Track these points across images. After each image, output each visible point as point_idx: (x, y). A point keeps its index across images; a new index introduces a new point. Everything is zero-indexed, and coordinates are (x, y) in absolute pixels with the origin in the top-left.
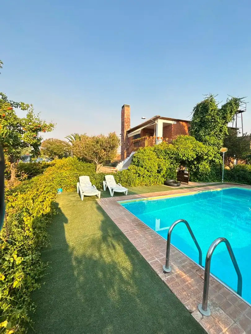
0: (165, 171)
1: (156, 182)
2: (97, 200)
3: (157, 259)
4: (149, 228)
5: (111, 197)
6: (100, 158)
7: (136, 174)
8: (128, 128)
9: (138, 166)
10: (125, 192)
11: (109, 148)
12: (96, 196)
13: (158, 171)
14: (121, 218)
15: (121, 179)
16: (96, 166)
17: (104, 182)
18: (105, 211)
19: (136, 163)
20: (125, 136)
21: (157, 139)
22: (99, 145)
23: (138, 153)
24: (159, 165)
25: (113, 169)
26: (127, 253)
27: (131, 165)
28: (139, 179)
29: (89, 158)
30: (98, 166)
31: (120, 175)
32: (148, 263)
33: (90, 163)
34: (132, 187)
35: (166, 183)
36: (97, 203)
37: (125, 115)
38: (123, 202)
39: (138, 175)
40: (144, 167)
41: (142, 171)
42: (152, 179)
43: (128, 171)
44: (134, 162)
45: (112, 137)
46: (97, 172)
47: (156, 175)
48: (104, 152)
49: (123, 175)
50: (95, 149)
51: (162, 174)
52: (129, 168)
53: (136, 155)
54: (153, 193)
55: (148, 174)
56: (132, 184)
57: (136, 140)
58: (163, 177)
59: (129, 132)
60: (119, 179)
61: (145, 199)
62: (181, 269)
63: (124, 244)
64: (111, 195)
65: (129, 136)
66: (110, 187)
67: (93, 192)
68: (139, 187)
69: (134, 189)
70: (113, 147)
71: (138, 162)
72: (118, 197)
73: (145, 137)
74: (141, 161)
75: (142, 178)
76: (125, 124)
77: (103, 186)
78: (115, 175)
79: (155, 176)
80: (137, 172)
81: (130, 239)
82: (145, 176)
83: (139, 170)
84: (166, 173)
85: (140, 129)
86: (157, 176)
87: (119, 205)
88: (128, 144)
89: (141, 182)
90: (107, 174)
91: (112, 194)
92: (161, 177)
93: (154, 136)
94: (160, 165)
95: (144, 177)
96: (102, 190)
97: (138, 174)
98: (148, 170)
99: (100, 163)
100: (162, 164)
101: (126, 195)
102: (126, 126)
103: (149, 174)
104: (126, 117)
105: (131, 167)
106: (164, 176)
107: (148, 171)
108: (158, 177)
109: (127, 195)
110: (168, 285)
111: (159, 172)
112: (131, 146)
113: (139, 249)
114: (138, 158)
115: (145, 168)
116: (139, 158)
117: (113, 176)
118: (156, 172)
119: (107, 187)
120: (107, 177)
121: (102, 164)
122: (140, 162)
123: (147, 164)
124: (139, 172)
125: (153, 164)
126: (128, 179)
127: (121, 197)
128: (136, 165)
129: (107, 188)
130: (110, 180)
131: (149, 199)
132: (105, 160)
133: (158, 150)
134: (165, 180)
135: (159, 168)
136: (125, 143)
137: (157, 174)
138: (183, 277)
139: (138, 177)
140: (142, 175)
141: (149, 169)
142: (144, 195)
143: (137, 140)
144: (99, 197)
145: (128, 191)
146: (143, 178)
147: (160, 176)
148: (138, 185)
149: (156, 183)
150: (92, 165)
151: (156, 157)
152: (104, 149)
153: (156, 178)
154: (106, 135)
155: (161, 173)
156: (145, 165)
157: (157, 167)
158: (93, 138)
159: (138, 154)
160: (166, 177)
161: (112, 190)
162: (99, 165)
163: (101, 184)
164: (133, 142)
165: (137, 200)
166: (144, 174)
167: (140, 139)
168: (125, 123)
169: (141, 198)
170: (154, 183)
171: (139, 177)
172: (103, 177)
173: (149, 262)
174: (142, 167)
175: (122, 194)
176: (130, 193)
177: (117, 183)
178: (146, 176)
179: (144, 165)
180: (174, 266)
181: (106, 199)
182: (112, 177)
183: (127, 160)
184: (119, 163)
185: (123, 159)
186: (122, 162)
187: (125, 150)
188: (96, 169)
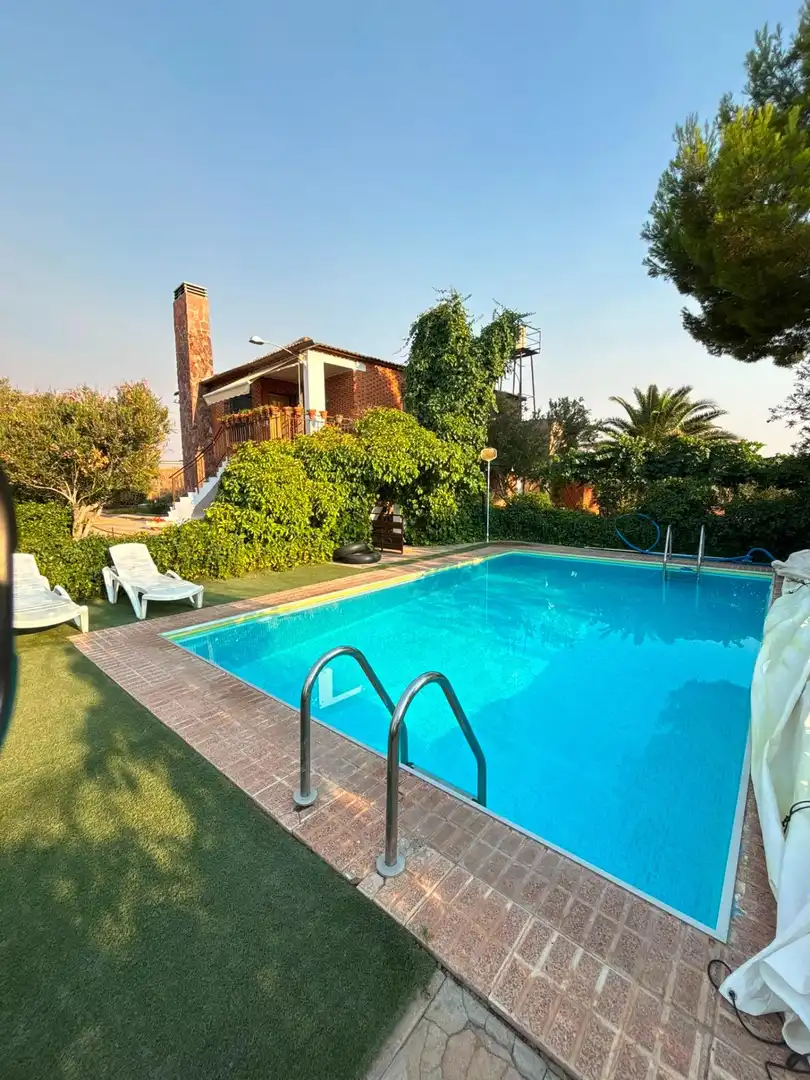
0: (334, 522)
1: (310, 555)
2: (73, 638)
3: (279, 779)
4: (266, 697)
5: (138, 620)
6: (85, 482)
7: (239, 534)
8: (205, 371)
9: (242, 505)
10: (195, 597)
11: (124, 441)
12: (71, 623)
13: (312, 519)
14: (171, 685)
15: (180, 554)
16: (71, 514)
17: (106, 572)
18: (109, 672)
19: (236, 497)
20: (195, 401)
21: (307, 417)
22: (73, 428)
23: (242, 460)
24: (316, 501)
25: (154, 524)
26: (180, 788)
27: (218, 503)
28: (248, 548)
29: (32, 484)
30: (82, 513)
31: (175, 542)
32: (252, 799)
33: (40, 500)
34: (225, 579)
35: (339, 557)
36: (71, 650)
37: (190, 322)
38: (180, 633)
39: (243, 536)
40: (264, 507)
41: (258, 523)
42: (294, 547)
43: (205, 524)
44: (228, 493)
45: (135, 401)
46: (77, 536)
47: (307, 533)
48: (102, 456)
49: (188, 541)
50: (55, 446)
51: (328, 529)
52: (209, 515)
53: (236, 470)
54: (296, 590)
55: (279, 532)
56: (222, 568)
57: (236, 415)
58: (331, 539)
59: (209, 386)
60: (169, 554)
61: (267, 611)
62: (346, 786)
63: (172, 763)
64: (138, 615)
65: (209, 402)
66: (133, 587)
67: (51, 614)
68: (249, 576)
69: (228, 584)
70: (139, 440)
71: (241, 492)
72: (168, 618)
73: (267, 407)
74: (252, 489)
75: (258, 546)
76: (194, 358)
77: (103, 586)
78: (150, 542)
79: (305, 535)
80: (239, 525)
81: (195, 745)
82: (270, 538)
83: (247, 519)
84: (339, 524)
85: (248, 380)
86: (313, 537)
87: (165, 645)
88: (211, 431)
89: (257, 561)
90: (121, 541)
91: (141, 610)
92: (324, 538)
93: (299, 408)
94: (318, 499)
95: (266, 541)
96: (99, 601)
97: (246, 532)
98: (279, 518)
99: (90, 501)
100: (324, 498)
101: (200, 606)
102: (196, 365)
103: (284, 530)
104: (192, 328)
105: (215, 510)
106: (332, 534)
107: (278, 521)
108: (315, 539)
109: (204, 606)
110: (304, 838)
111: (316, 522)
112: (221, 439)
113: (225, 767)
114: (240, 478)
115: (269, 513)
116: (246, 479)
117: (144, 546)
118: (308, 522)
119: (121, 589)
120: (115, 551)
121: (96, 505)
122: (248, 492)
123: (276, 497)
124: (247, 527)
125: (295, 499)
126: (207, 551)
127: (178, 616)
128: (237, 504)
129: (122, 593)
130: (130, 563)
131: (282, 610)
132: (110, 488)
133: (309, 452)
134: (338, 546)
135: (315, 510)
136: (195, 428)
137: (311, 529)
138: (347, 806)
139: (245, 542)
140: (260, 538)
141: (281, 514)
142: (262, 600)
143: (240, 418)
144: (85, 627)
145: (205, 595)
146: (264, 546)
147: (321, 535)
148: (247, 571)
149: (310, 558)
150: (50, 509)
151: (303, 475)
152: (104, 450)
153: (307, 544)
154: (108, 393)
155: (324, 526)
156: (268, 501)
157: (308, 508)
158: (47, 399)
159: (241, 465)
160: (341, 539)
161: (140, 595)
162: (86, 509)
163: (94, 581)
164: (224, 423)
165: (240, 619)
166: (265, 532)
167: (250, 412)
168: (191, 352)
169: (251, 610)
170: (303, 559)
171: (248, 544)
172: (102, 553)
173: (254, 796)
174: (258, 509)
175: (183, 606)
176: (211, 600)
177: (162, 570)
178: (274, 537)
179: (263, 501)
180: (330, 783)
181: (118, 631)
182: (141, 551)
183: (208, 487)
184: (178, 500)
185: (192, 484)
186: (190, 494)
187: (199, 453)
188: (70, 526)
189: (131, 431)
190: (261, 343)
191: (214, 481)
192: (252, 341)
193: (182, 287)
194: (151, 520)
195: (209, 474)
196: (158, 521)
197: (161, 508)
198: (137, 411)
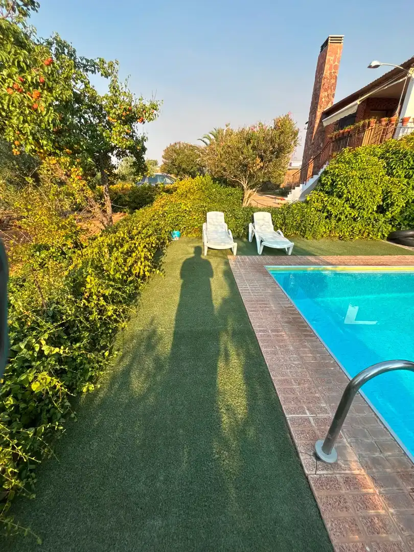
0: (399, 210)
1: (369, 233)
2: (229, 257)
5: (258, 254)
6: (251, 176)
7: (323, 212)
8: (328, 103)
9: (330, 193)
10: (288, 248)
11: (272, 153)
12: (231, 249)
13: (379, 207)
15: (287, 221)
16: (243, 194)
17: (250, 225)
19: (327, 188)
20: (316, 126)
21: (400, 125)
22: (250, 146)
23: (338, 162)
24: (387, 193)
27: (315, 192)
28: (327, 223)
29: (231, 178)
30: (248, 193)
31: (285, 214)
33: (233, 186)
34: (308, 239)
35: (392, 238)
36: (227, 263)
37: (327, 67)
38: (277, 268)
39: (325, 214)
40: (345, 196)
41: (338, 205)
42: (358, 226)
43: (304, 204)
44: (323, 185)
45: (283, 128)
46: (244, 205)
47: (372, 217)
48: (260, 162)
49: (293, 214)
50: (241, 158)
51: (390, 216)
52: (308, 199)
53: (332, 169)
54: (353, 257)
55: (350, 214)
56: (308, 232)
57: (341, 131)
58: (391, 224)
59: (327, 114)
60: (281, 221)
61: (329, 267)
64: (258, 252)
65: (325, 124)
66: (259, 236)
67: (223, 244)
68: (322, 240)
69: (309, 243)
70: (280, 151)
71: (332, 185)
72: (272, 257)
73: (367, 121)
74: (339, 183)
75: (334, 222)
76: (323, 94)
77: (248, 232)
78: (273, 212)
79: (369, 219)
80: (324, 207)
82: (343, 217)
83: (331, 204)
84: (401, 212)
85: (358, 102)
86: (375, 220)
88: (321, 146)
89: (330, 231)
90: (260, 210)
91: (260, 250)
92: (385, 222)
93: (394, 118)
94: (390, 192)
95: (340, 219)
96: (245, 240)
97: (328, 212)
98: (353, 204)
99: (251, 187)
100: (396, 191)
101: (290, 254)
102: (323, 100)
103: (355, 213)
104: (326, 73)
105: (314, 195)
106: (393, 219)
107: (353, 207)
108: (376, 222)
109: (292, 255)
111: (381, 210)
112: (327, 150)
114: (334, 175)
115: (347, 200)
116: (338, 175)
117: (270, 214)
118: (375, 209)
119: (254, 235)
120: (257, 215)
121: (254, 190)
122: (337, 185)
123: (356, 189)
124: (329, 208)
125: (371, 191)
126: (302, 221)
127: (276, 257)
128: (327, 192)
129: (254, 238)
130: (261, 222)
131: (340, 269)
132: (261, 180)
133: (394, 153)
134: (394, 229)
135: (383, 200)
136: (313, 144)
137: (376, 215)
139: (326, 218)
140: (336, 216)
141: (356, 202)
142: (330, 259)
143: (343, 133)
144: (235, 253)
145: (295, 247)
146: (337, 222)
147: (383, 219)
148: (322, 236)
149: (368, 235)
150: (236, 191)
151: (383, 172)
152: (262, 157)
153: (369, 225)
154: (270, 125)
155: (387, 213)
156: (349, 192)
157: (378, 199)
158: (242, 132)
159: (337, 165)
160: (399, 224)
161: (262, 241)
162: (250, 191)
163: (244, 229)
164: (331, 138)
165: (311, 268)
166: (341, 213)
167: (352, 127)
168: (322, 90)
169: (319, 265)
170: (362, 235)
171: (328, 220)
172: (250, 216)
173: (287, 417)
174: (340, 197)
175: (282, 252)
176: (297, 251)
177: (276, 229)
178: (346, 217)
179: (346, 191)
181: (247, 259)
182: (268, 216)
183: (311, 181)
184: (294, 189)
185: (303, 179)
186: (301, 185)
187: (311, 160)
188: (242, 200)
189: (276, 146)
190: (377, 66)
191: (316, 177)
192: (370, 67)
193: (327, 40)
194: (278, 199)
195: (314, 173)
196: (282, 200)
197: (284, 193)
198: (282, 132)
